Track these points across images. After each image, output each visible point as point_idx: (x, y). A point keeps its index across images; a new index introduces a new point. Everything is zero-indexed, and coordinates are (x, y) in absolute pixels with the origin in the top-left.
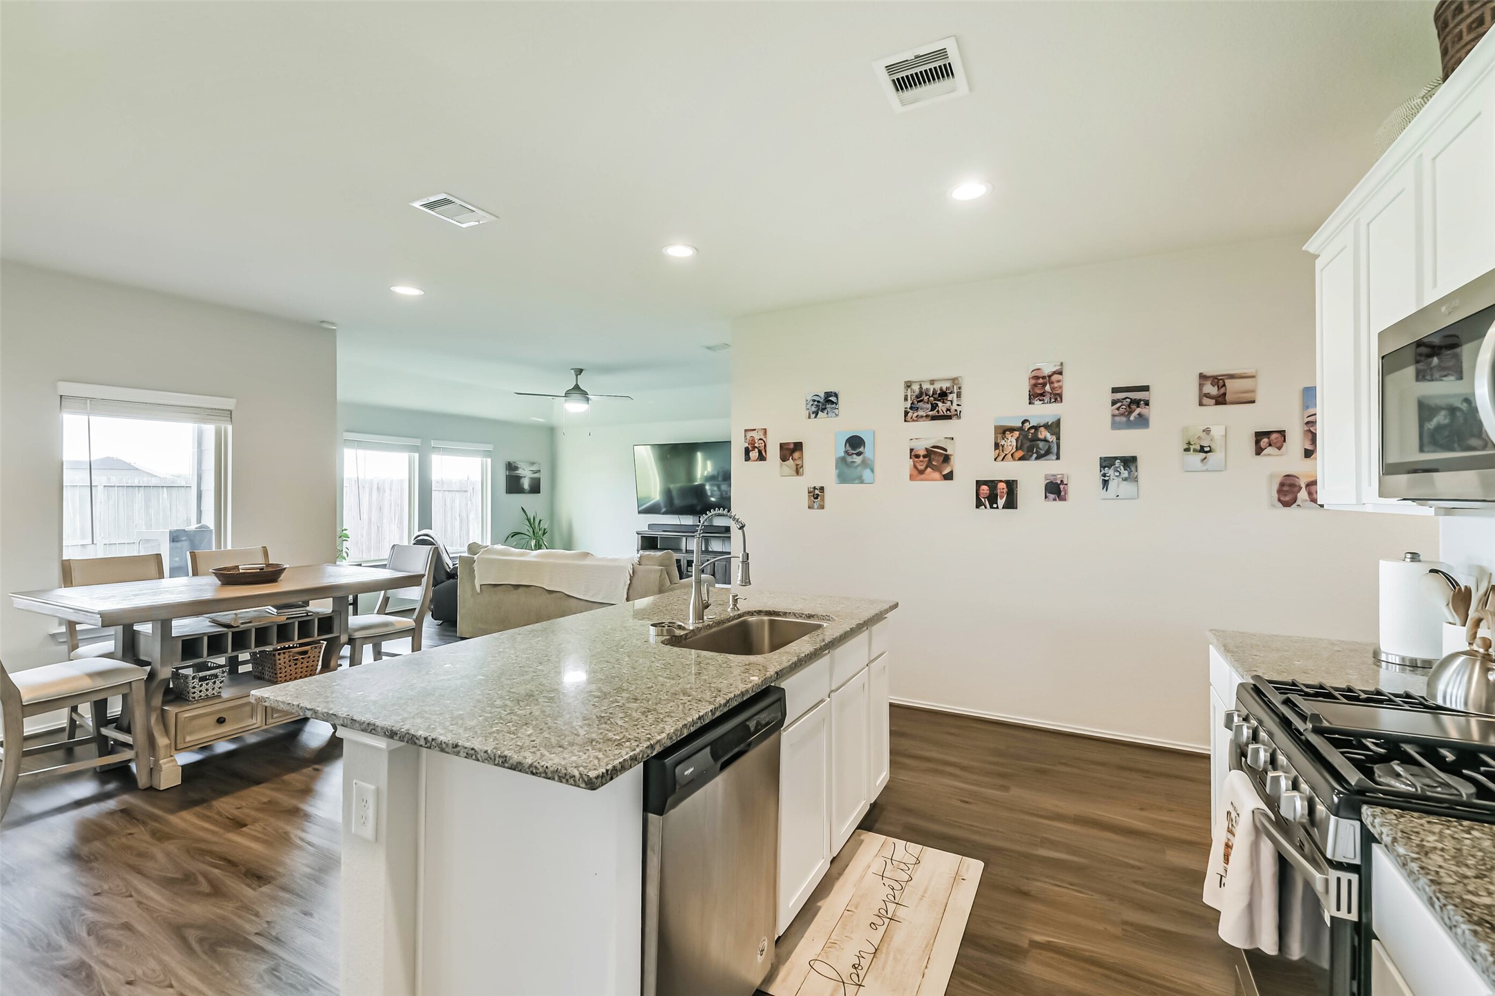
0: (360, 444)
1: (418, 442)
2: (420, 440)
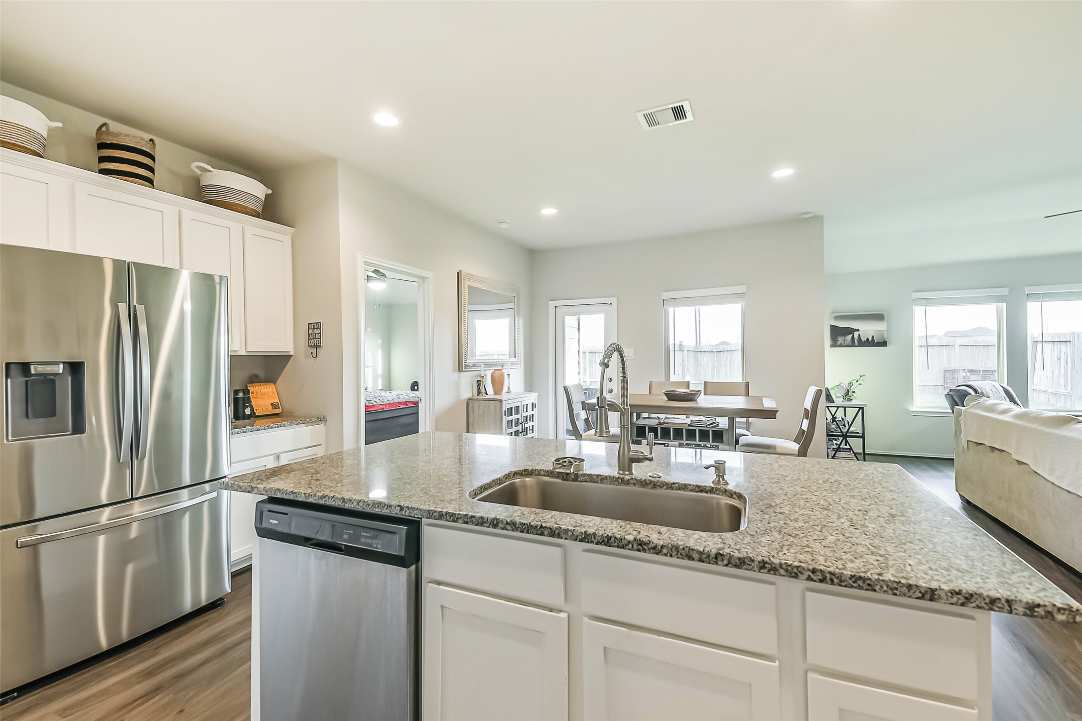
0: (929, 302)
1: (1005, 291)
2: (1007, 289)
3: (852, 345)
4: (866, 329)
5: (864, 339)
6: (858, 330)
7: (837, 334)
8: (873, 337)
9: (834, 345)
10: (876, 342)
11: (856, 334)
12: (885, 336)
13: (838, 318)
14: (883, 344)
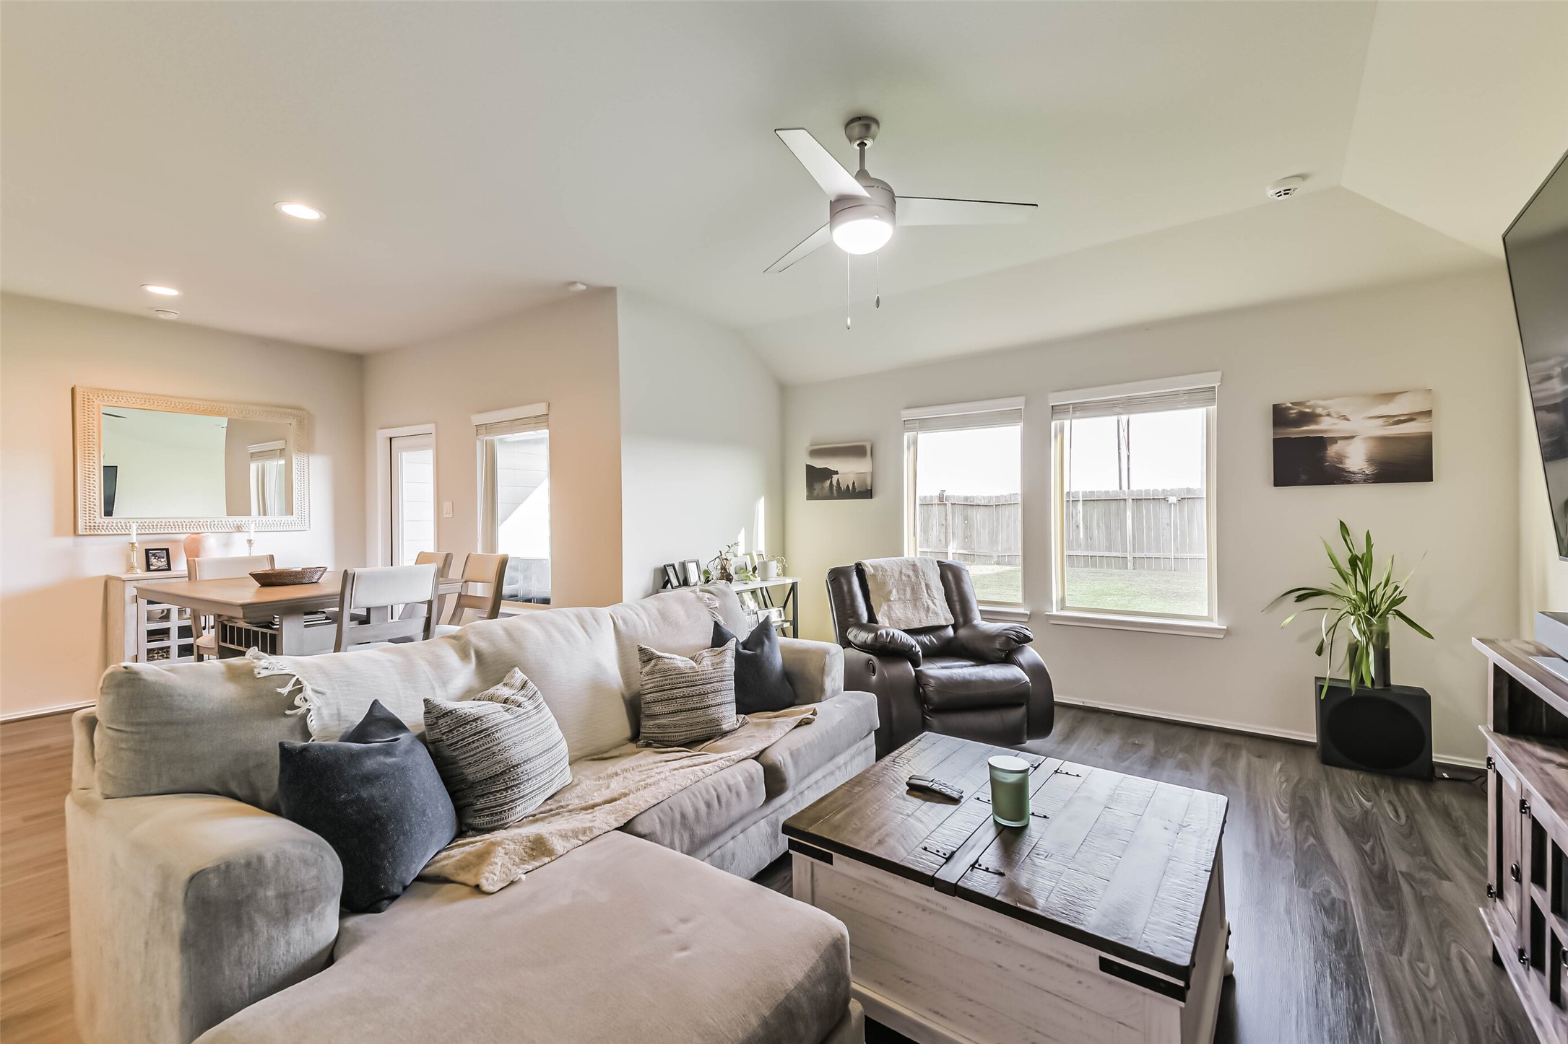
1: (1019, 403)
2: (1022, 399)
3: (830, 496)
4: (847, 470)
5: (843, 486)
6: (837, 473)
7: (816, 477)
8: (854, 483)
9: (811, 496)
10: (857, 491)
11: (835, 478)
12: (869, 481)
13: (815, 453)
14: (867, 494)
